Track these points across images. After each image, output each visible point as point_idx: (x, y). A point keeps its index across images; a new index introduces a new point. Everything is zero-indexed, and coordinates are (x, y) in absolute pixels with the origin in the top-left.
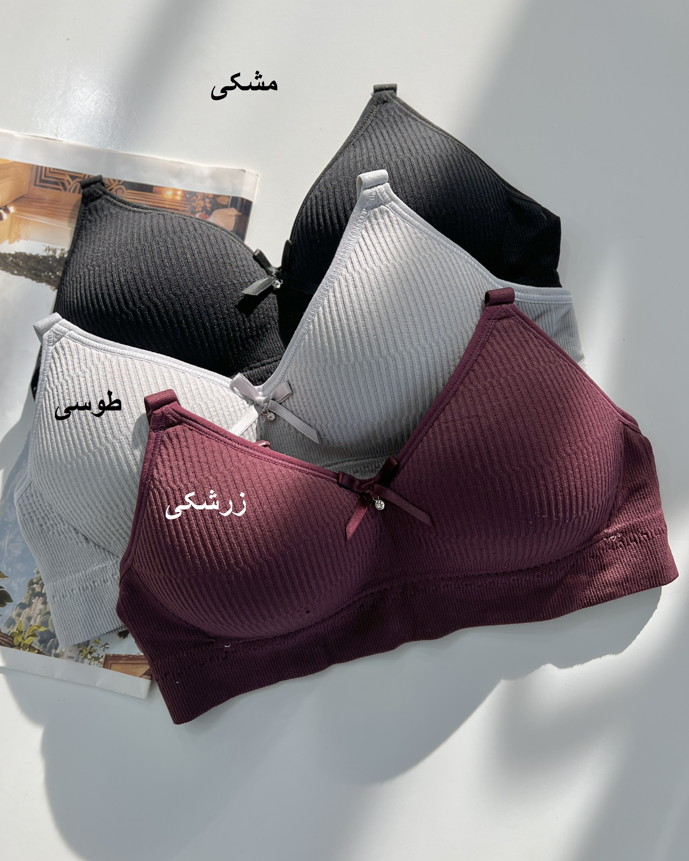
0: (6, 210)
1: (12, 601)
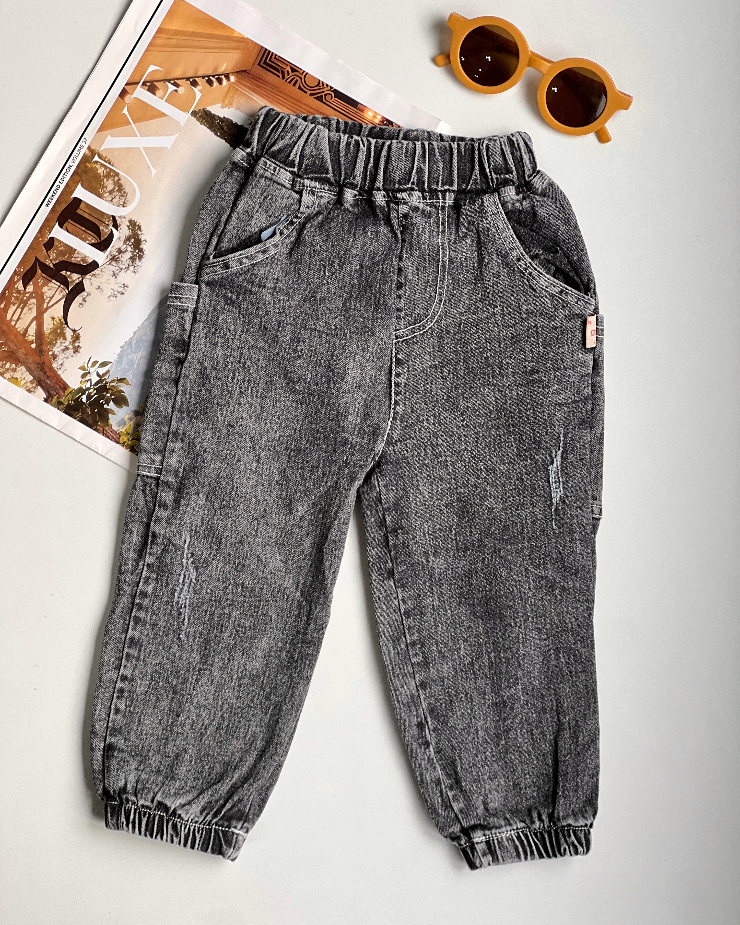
0: (227, 77)
1: (128, 406)
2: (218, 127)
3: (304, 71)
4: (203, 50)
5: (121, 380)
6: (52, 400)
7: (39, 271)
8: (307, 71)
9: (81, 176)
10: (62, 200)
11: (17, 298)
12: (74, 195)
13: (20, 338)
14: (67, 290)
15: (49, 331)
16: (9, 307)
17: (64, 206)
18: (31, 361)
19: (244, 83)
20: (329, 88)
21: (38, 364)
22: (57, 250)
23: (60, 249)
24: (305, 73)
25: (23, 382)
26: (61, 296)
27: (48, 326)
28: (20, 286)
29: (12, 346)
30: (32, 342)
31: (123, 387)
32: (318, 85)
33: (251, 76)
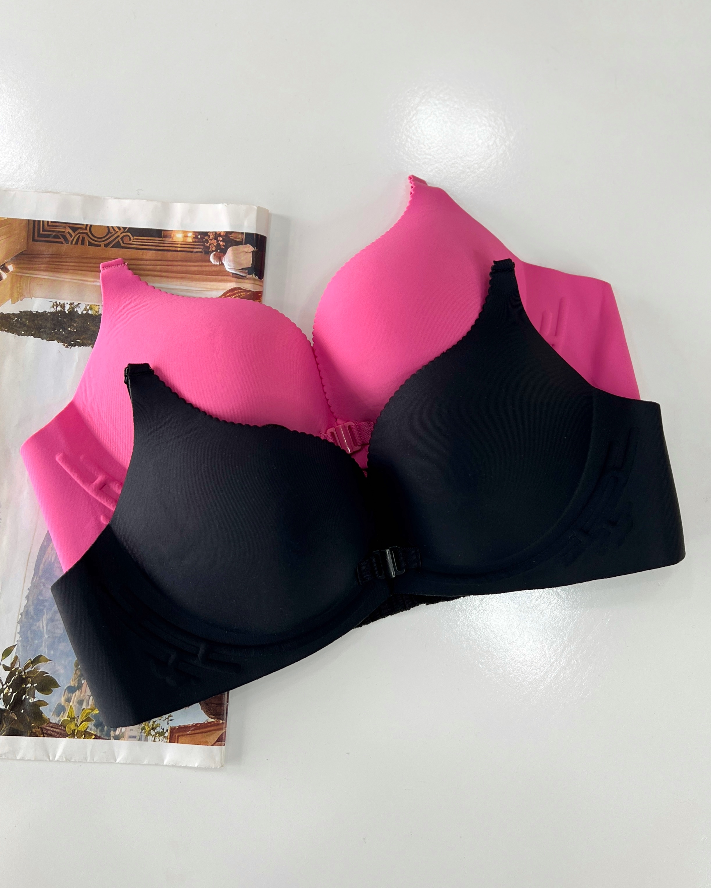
1: (59, 686)
2: (18, 325)
3: (87, 225)
5: (37, 660)
8: (90, 223)
19: (26, 266)
20: (122, 230)
24: (88, 227)
31: (42, 667)
32: (109, 232)
33: (30, 256)
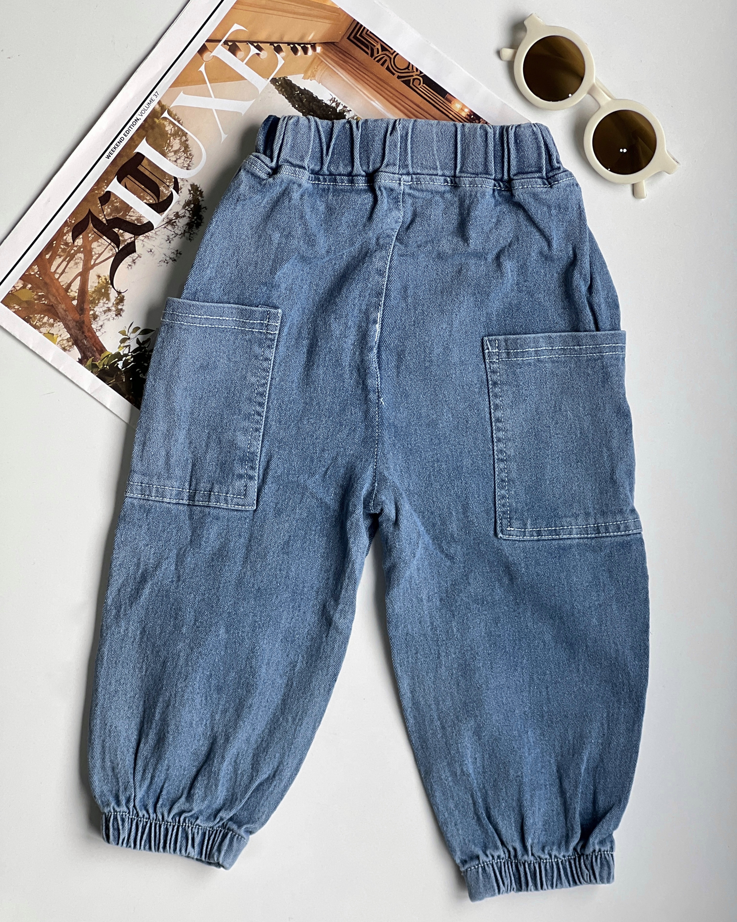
0: (314, 47)
2: (297, 99)
3: (395, 52)
4: (291, 15)
6: (86, 362)
7: (91, 225)
8: (398, 51)
9: (147, 131)
10: (124, 154)
11: (64, 250)
12: (137, 150)
13: (62, 293)
14: (117, 249)
15: (93, 290)
16: (55, 258)
17: (125, 160)
18: (69, 318)
19: (330, 55)
20: (418, 73)
21: (77, 322)
22: (113, 206)
23: (116, 205)
24: (395, 54)
25: (59, 339)
26: (111, 255)
27: (93, 283)
28: (69, 238)
29: (53, 300)
30: (74, 299)
32: (408, 68)
33: (338, 49)
